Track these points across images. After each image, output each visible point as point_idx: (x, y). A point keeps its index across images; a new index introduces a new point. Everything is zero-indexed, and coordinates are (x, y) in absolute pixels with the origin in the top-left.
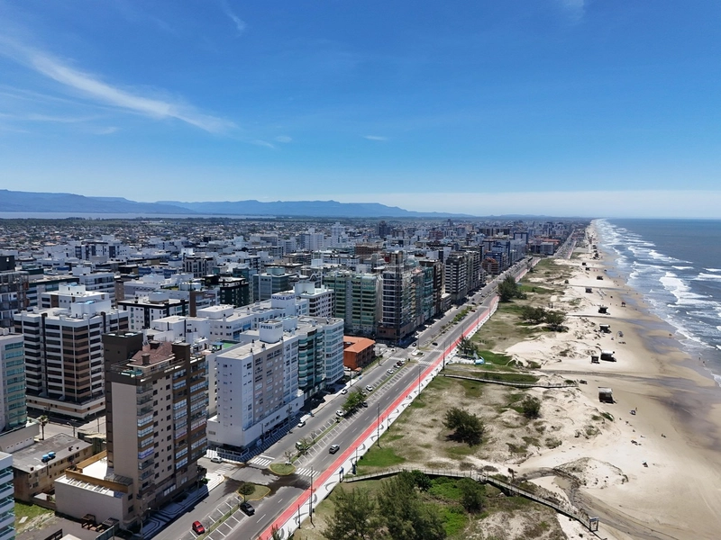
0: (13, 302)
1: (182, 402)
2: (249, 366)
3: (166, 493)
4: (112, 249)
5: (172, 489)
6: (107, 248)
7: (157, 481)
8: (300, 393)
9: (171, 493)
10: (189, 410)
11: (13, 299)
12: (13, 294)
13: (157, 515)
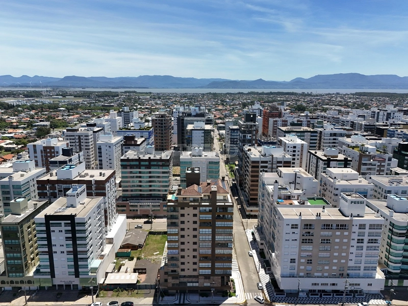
0: (249, 140)
1: (207, 230)
2: (294, 226)
3: (189, 285)
4: (389, 115)
5: (195, 284)
6: (386, 113)
7: (182, 273)
8: (379, 275)
9: (193, 287)
10: (213, 238)
11: (249, 138)
12: (249, 135)
13: (183, 294)
